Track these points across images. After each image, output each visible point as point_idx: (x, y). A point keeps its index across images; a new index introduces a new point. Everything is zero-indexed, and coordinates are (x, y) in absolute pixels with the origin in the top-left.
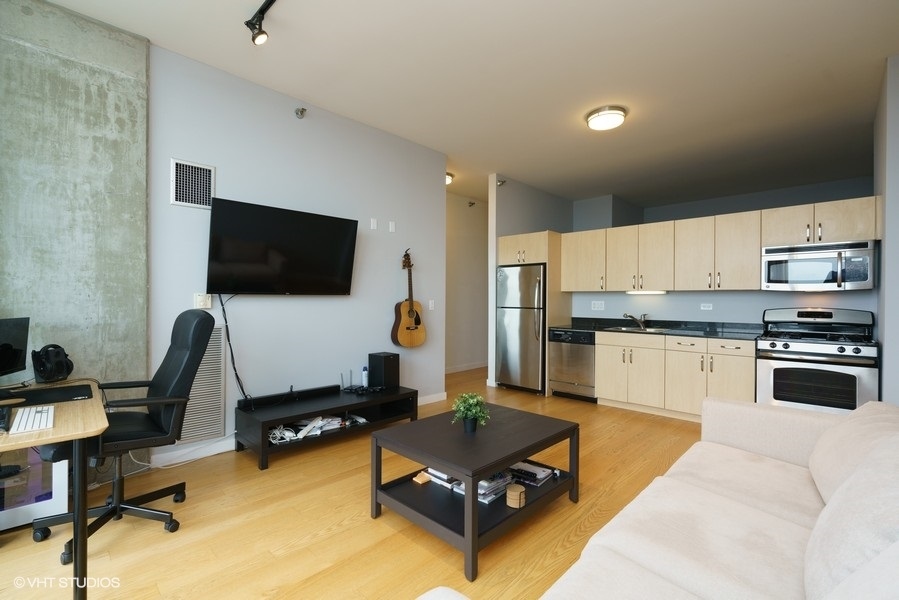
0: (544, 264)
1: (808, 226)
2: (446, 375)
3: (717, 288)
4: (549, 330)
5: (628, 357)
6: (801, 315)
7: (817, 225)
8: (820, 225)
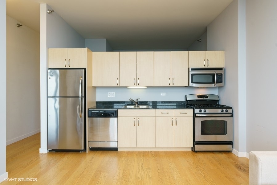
0: (85, 69)
1: (204, 60)
2: (7, 147)
3: (172, 86)
4: (88, 111)
5: (137, 123)
6: (199, 97)
7: (207, 60)
8: (208, 60)
